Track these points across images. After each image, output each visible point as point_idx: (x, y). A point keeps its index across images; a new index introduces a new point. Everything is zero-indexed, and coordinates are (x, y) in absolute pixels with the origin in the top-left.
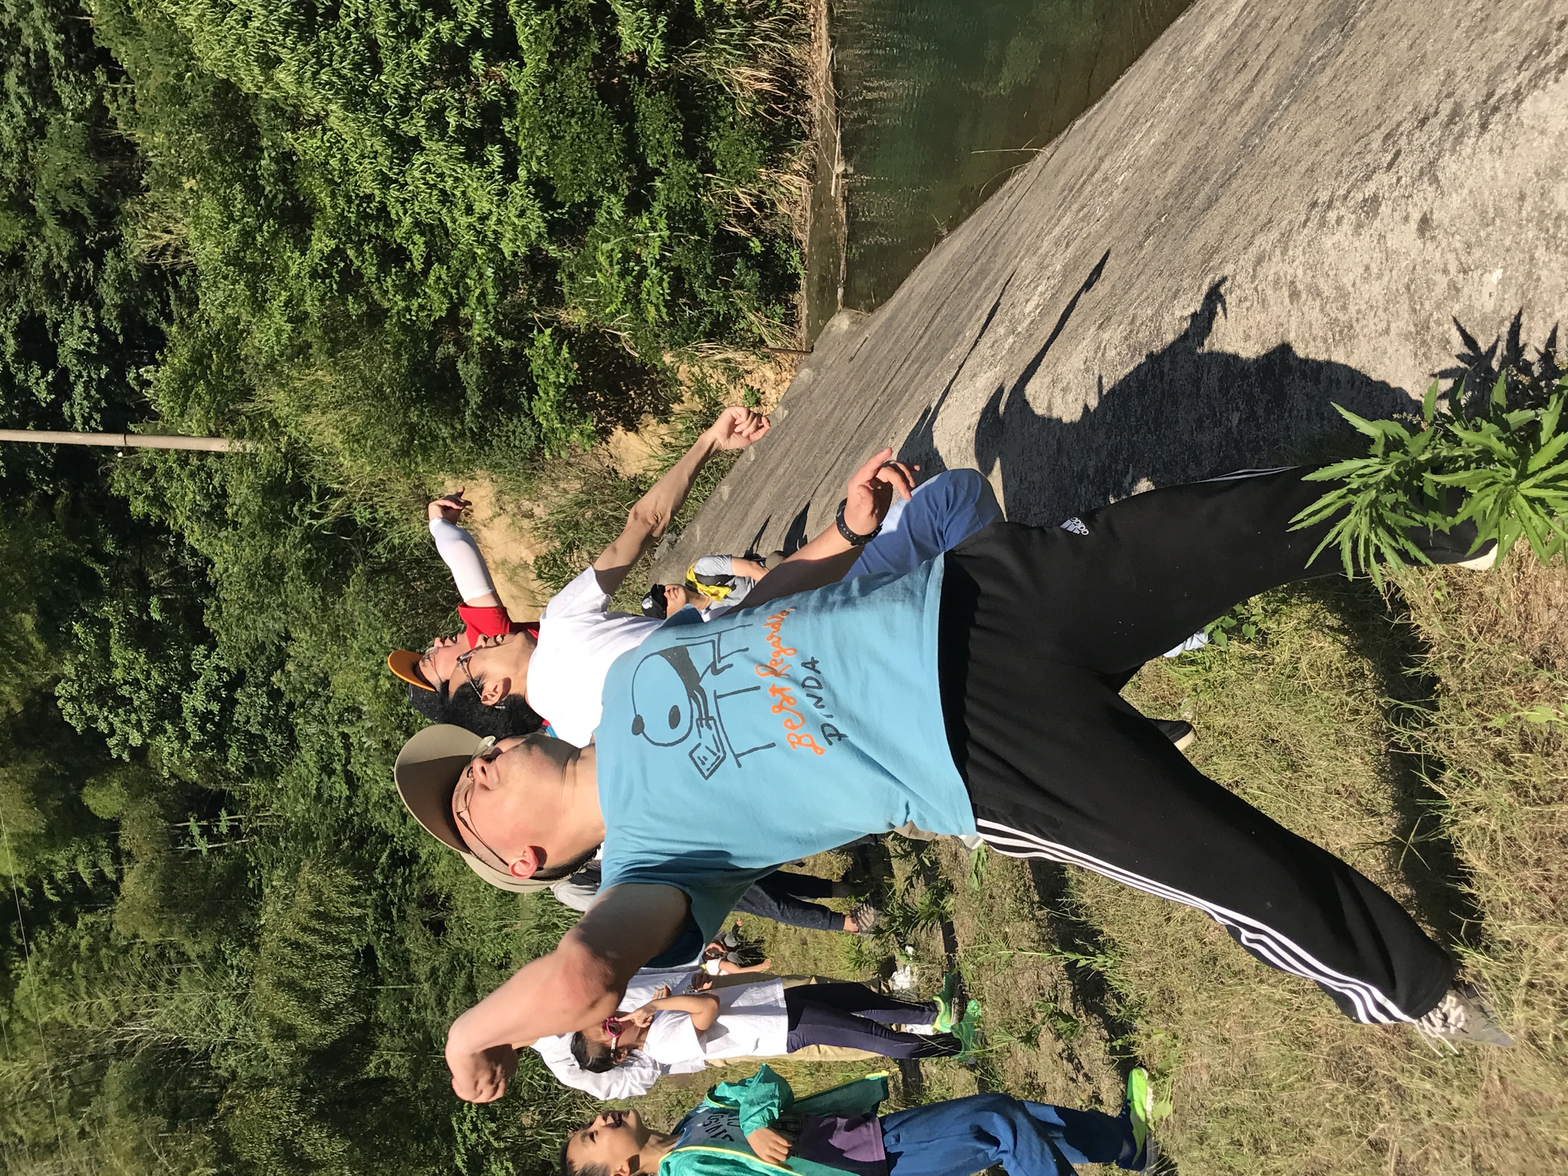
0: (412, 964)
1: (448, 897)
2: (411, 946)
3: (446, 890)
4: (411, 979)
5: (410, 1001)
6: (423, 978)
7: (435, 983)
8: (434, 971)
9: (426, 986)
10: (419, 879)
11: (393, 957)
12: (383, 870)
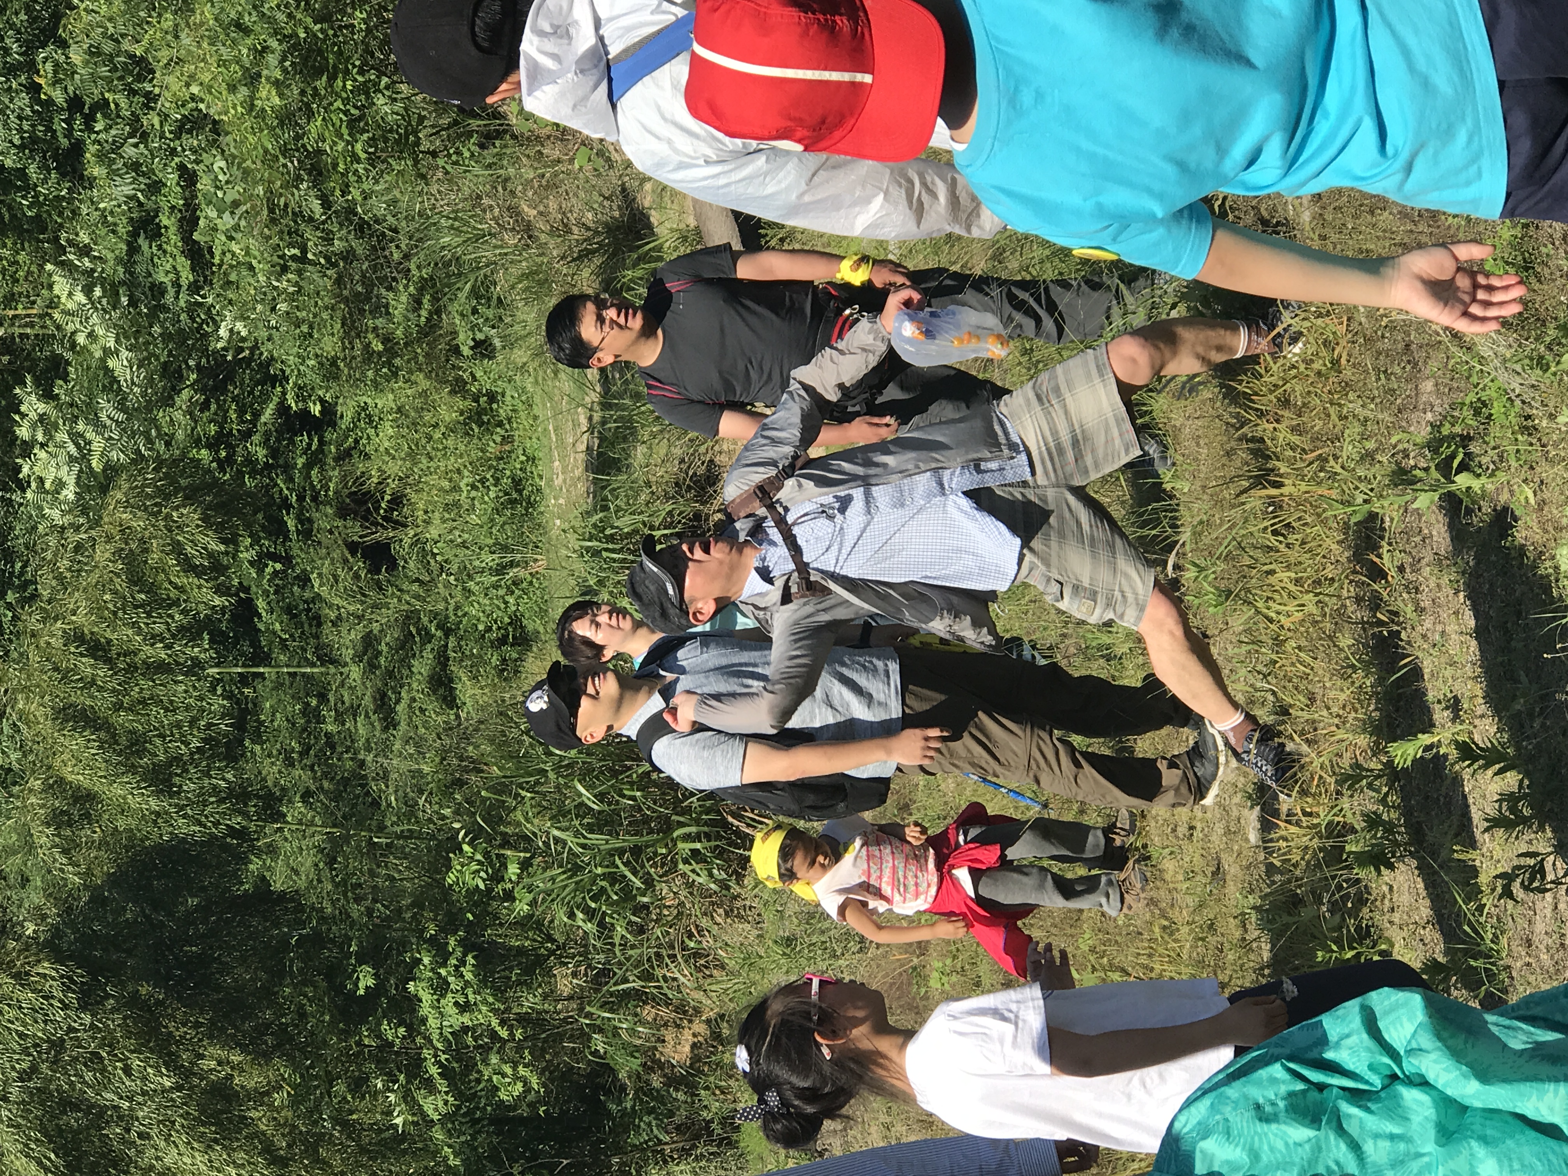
0: (327, 628)
1: (397, 501)
2: (324, 591)
3: (393, 484)
4: (327, 657)
5: (323, 697)
6: (348, 654)
7: (372, 666)
8: (369, 641)
9: (355, 672)
10: (337, 459)
11: (289, 610)
12: (267, 435)
